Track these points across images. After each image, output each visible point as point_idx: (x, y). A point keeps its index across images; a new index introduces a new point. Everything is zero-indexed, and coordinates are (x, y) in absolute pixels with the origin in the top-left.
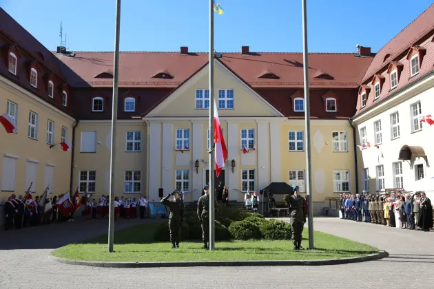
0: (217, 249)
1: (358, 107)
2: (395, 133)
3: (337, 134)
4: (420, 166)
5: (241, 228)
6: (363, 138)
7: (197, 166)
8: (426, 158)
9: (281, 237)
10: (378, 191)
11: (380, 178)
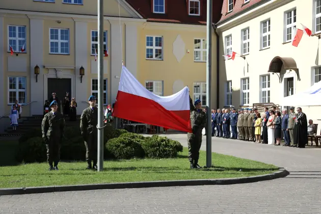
0: (105, 169)
1: (223, 12)
2: (265, 42)
3: (199, 41)
4: (290, 80)
5: (122, 145)
6: (228, 47)
7: (37, 73)
8: (297, 71)
9: (167, 154)
10: (241, 106)
11: (244, 91)
